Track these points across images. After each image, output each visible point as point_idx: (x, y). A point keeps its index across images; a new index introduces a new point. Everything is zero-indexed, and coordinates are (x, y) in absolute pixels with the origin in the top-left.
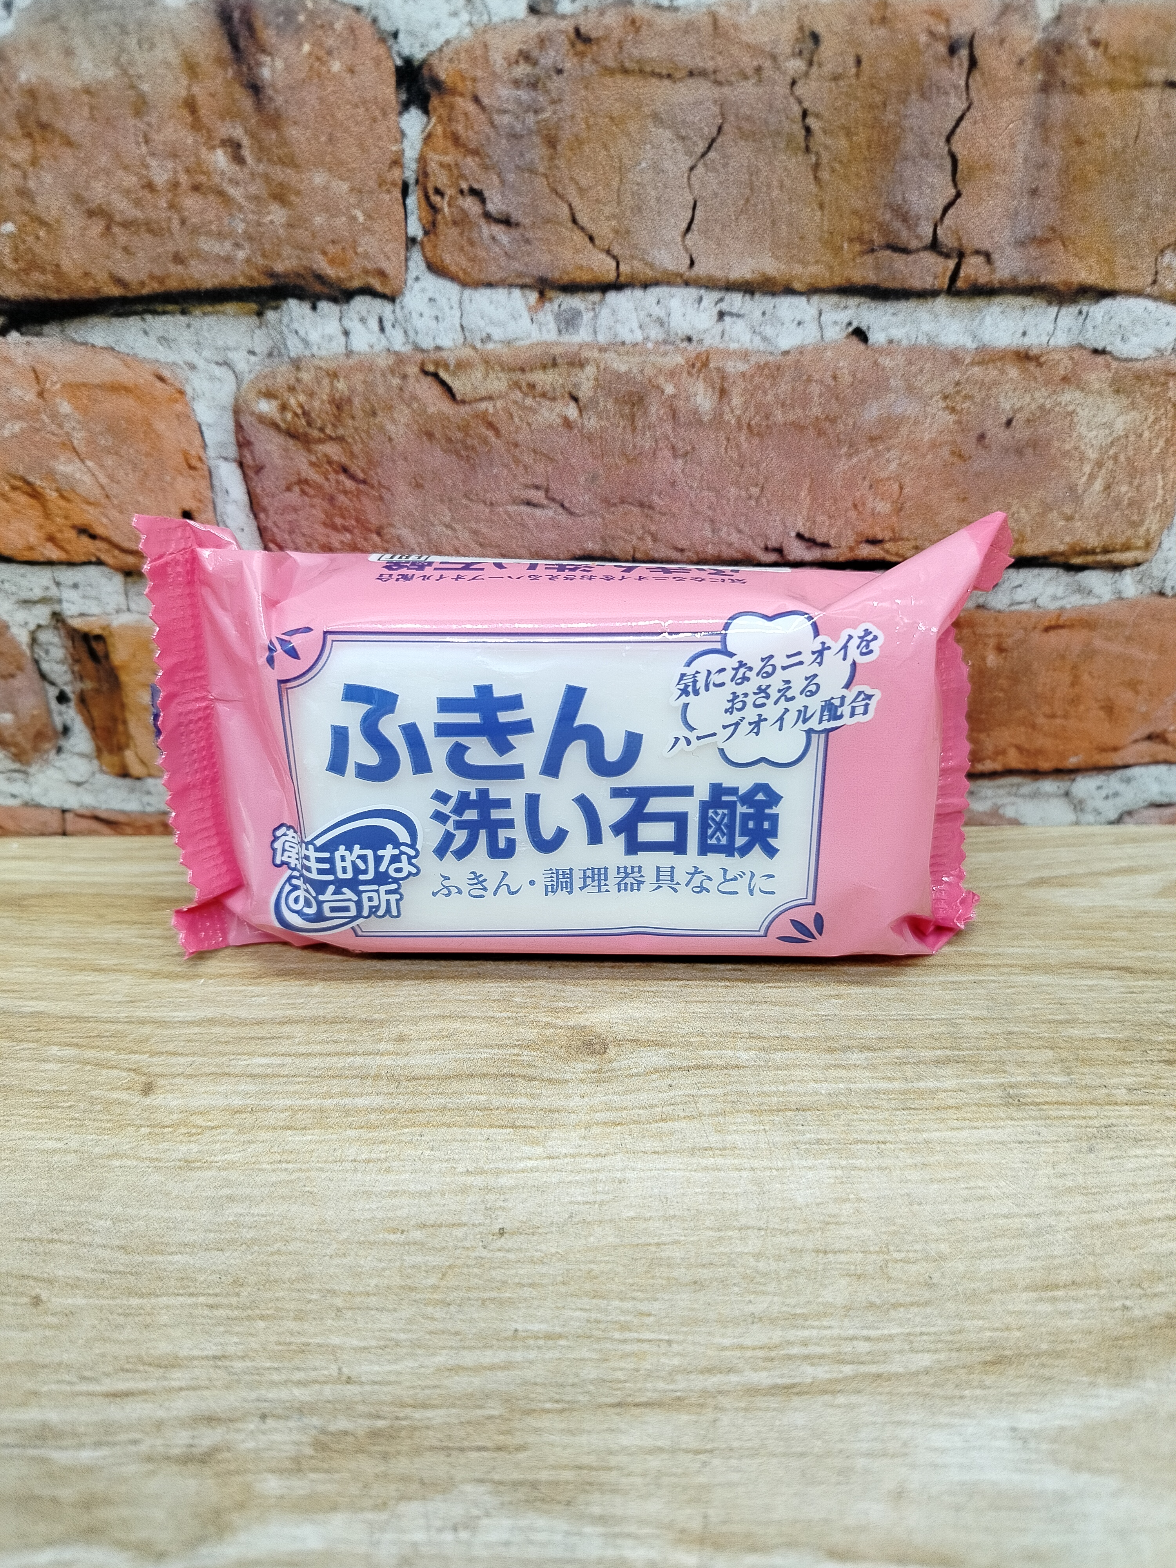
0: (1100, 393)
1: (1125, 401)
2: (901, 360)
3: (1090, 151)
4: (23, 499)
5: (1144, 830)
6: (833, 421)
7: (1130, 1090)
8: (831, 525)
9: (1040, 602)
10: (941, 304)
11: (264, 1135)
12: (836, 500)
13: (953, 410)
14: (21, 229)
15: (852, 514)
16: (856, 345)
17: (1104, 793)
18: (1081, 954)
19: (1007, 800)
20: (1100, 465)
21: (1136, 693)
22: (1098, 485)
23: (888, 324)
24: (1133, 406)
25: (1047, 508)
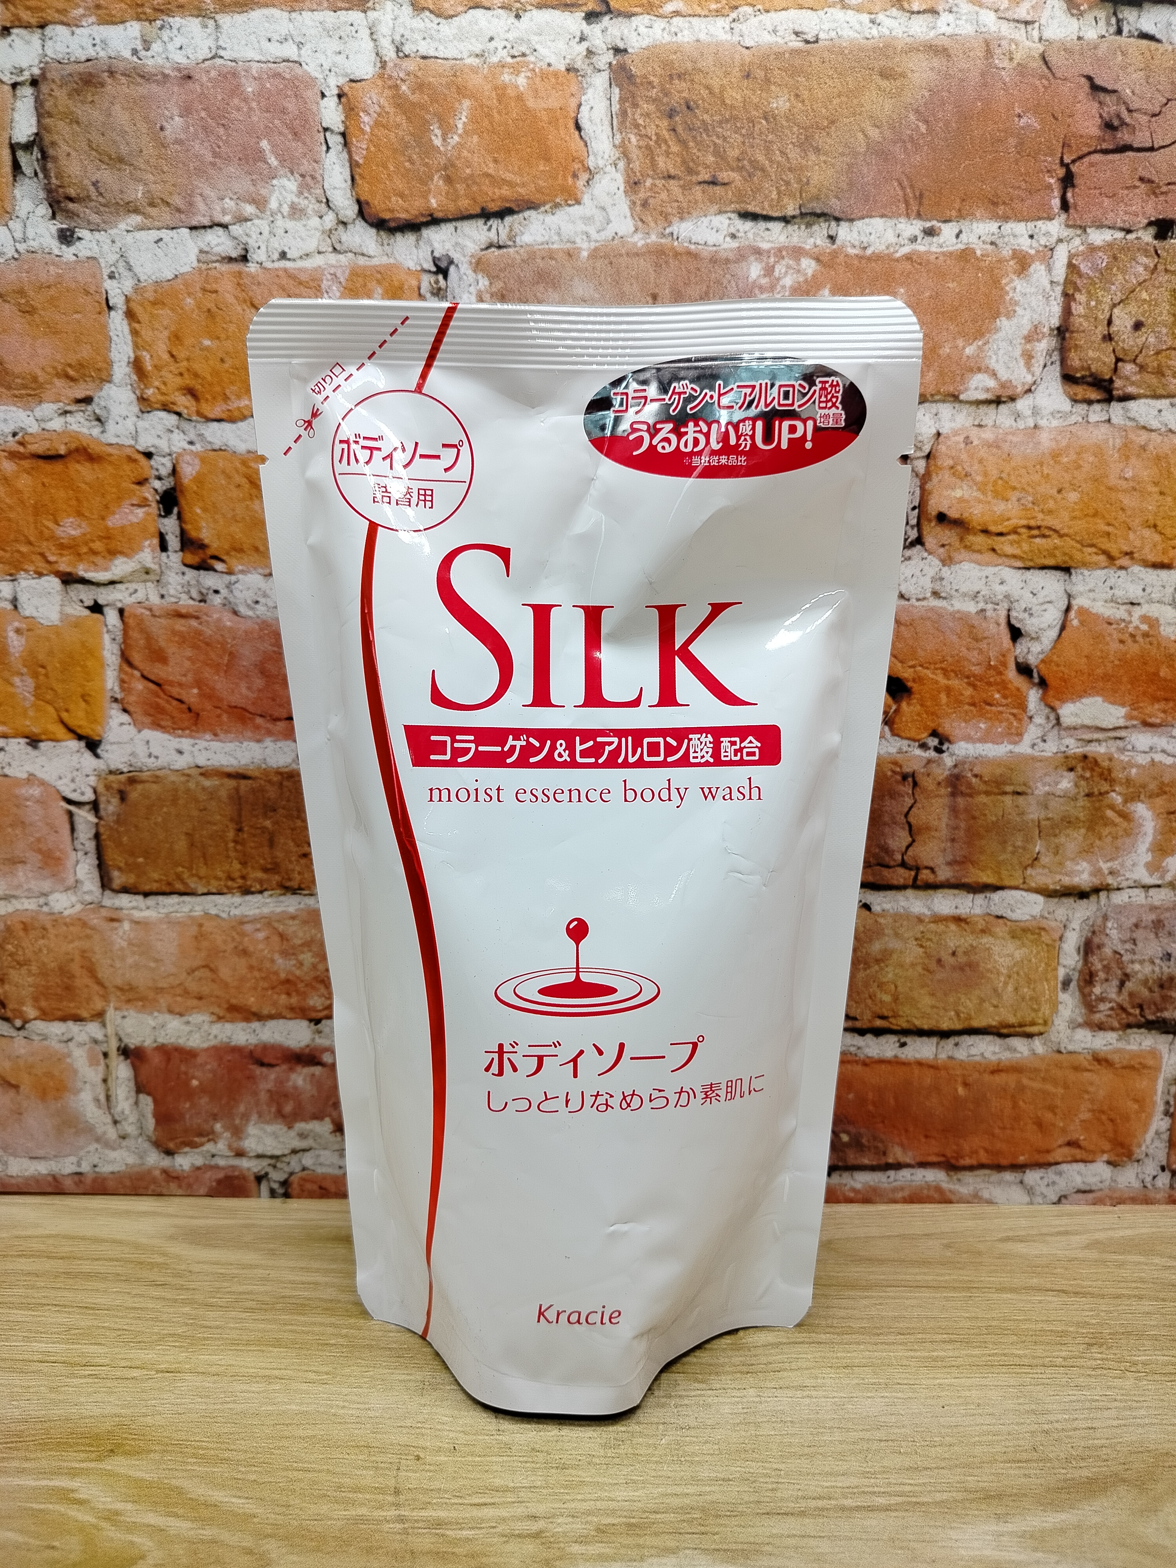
0: (1003, 938)
1: (1018, 943)
2: (890, 920)
3: (980, 822)
5: (1075, 1208)
7: (1064, 1359)
8: (857, 1008)
9: (987, 1055)
10: (910, 892)
12: (858, 993)
13: (921, 946)
15: (869, 1002)
16: (866, 912)
17: (1045, 1181)
18: (1035, 1281)
19: (982, 1186)
20: (1009, 977)
21: (1055, 1114)
22: (1010, 988)
23: (881, 902)
24: (1023, 945)
25: (982, 1000)
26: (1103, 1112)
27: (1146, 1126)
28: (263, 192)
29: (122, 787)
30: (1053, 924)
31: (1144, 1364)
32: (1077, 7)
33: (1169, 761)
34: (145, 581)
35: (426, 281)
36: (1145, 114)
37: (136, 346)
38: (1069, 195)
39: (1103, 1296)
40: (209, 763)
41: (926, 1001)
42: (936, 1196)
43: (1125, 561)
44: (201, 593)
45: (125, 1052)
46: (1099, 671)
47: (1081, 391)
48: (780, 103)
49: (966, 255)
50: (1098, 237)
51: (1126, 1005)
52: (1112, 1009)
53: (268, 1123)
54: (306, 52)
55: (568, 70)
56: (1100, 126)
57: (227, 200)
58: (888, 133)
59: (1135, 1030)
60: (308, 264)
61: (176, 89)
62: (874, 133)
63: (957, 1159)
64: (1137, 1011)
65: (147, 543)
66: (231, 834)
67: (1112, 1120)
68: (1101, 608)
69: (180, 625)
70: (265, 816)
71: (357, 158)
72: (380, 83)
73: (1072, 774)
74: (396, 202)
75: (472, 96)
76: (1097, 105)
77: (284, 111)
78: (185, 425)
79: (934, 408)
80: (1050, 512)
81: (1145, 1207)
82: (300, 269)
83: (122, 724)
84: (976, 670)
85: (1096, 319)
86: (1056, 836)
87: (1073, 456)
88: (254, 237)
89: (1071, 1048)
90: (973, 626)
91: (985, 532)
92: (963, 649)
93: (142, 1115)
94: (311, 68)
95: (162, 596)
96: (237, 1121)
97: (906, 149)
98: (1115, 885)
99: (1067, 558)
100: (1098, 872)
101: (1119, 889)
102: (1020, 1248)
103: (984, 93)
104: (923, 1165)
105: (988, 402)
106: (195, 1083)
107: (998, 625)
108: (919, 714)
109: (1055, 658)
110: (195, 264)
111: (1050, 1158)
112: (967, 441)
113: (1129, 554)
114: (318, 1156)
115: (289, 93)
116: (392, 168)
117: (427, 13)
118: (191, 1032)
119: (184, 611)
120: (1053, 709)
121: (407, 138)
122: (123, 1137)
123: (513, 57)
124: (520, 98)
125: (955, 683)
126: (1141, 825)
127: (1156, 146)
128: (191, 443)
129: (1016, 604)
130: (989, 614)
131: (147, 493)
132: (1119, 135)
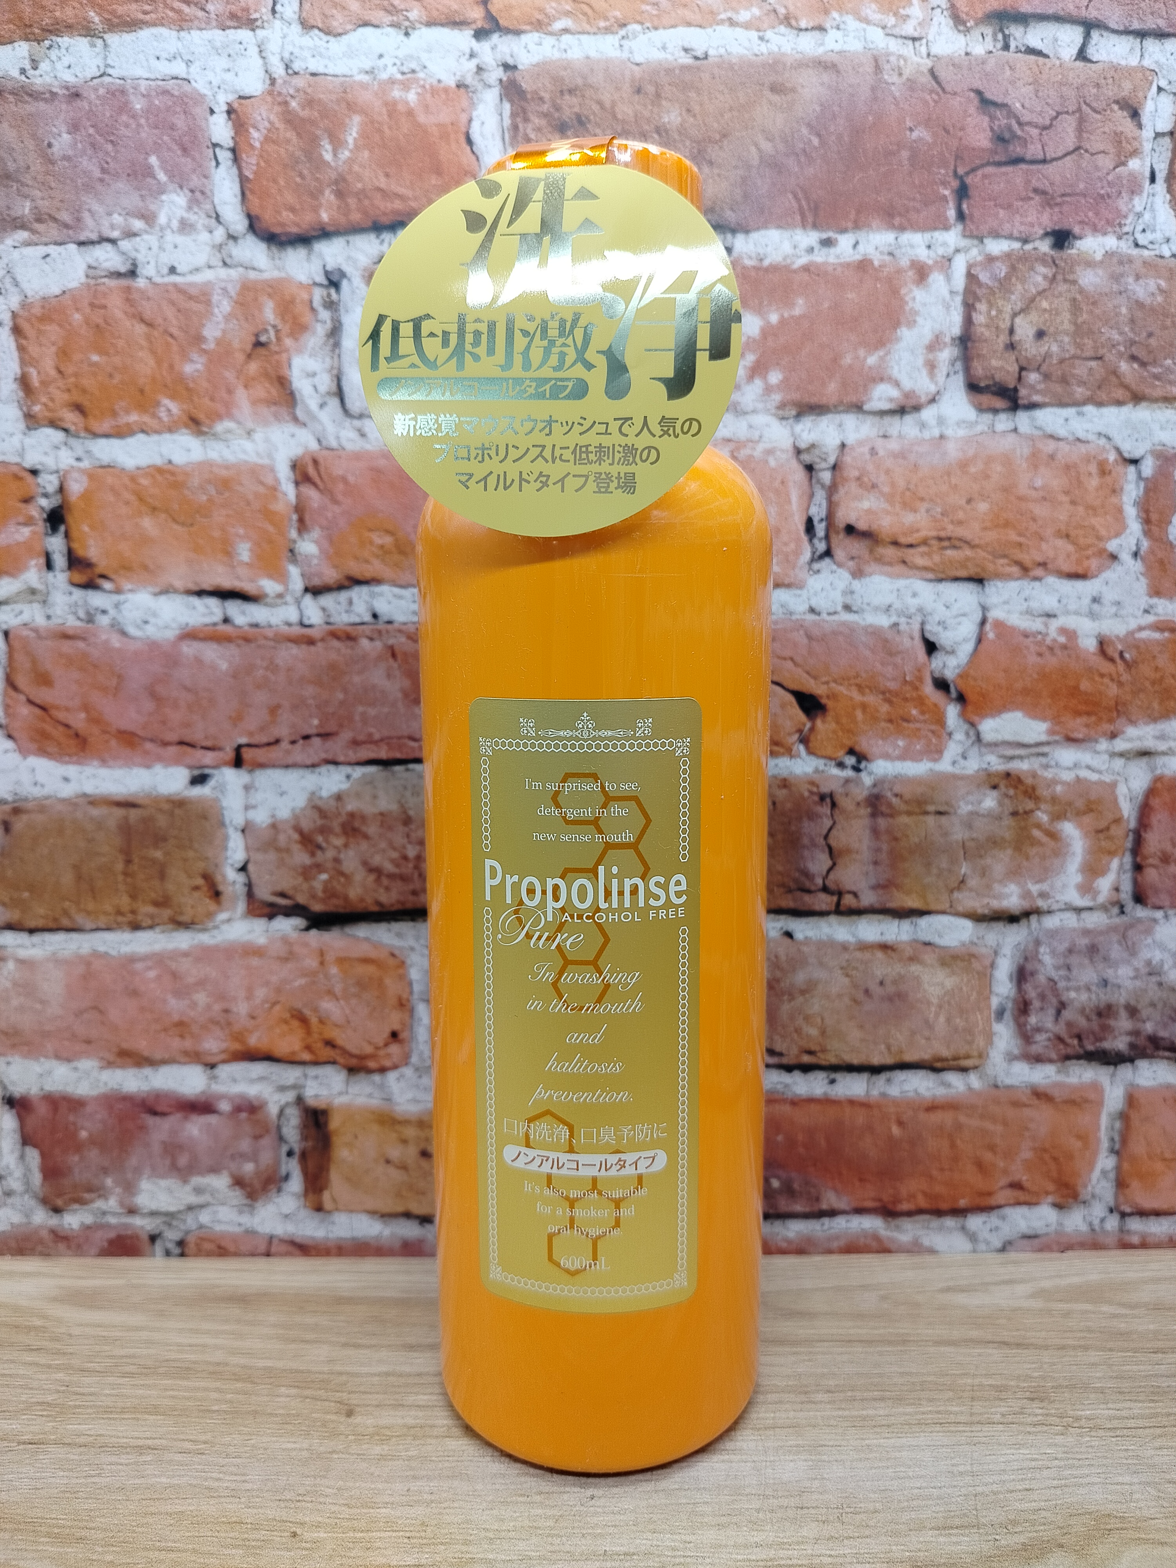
0: (932, 966)
1: (948, 970)
2: (814, 948)
3: (903, 844)
4: (295, 1023)
5: (1021, 1256)
6: (778, 981)
7: (1003, 1415)
8: (783, 1042)
9: (920, 1091)
10: (833, 919)
11: (429, 1441)
13: (847, 975)
14: (331, 878)
15: (795, 1036)
16: (789, 940)
17: (988, 1226)
18: (974, 1334)
19: (922, 1233)
20: (940, 1007)
21: (995, 1153)
22: (942, 1019)
23: (803, 929)
24: (953, 973)
25: (913, 1033)
26: (1045, 1150)
27: (1091, 1165)
28: (152, 207)
29: (7, 818)
30: (983, 950)
31: (1088, 1419)
32: (964, 23)
33: (1094, 777)
34: (31, 602)
35: (318, 295)
36: (1036, 127)
37: (23, 362)
38: (965, 206)
39: (1046, 1347)
40: (97, 791)
41: (855, 1035)
42: (874, 1244)
43: (1039, 572)
44: (88, 613)
45: (11, 1102)
46: (1019, 685)
47: (987, 400)
48: (672, 117)
49: (863, 266)
50: (997, 247)
51: (1064, 1034)
52: (1049, 1039)
53: (162, 1177)
54: (194, 70)
55: (458, 86)
56: (991, 140)
57: (116, 216)
58: (781, 147)
59: (1074, 1062)
60: (198, 278)
61: (64, 106)
62: (766, 146)
63: (894, 1203)
64: (1075, 1042)
65: (33, 562)
66: (120, 866)
67: (1055, 1159)
68: (1017, 620)
69: (67, 647)
70: (156, 846)
71: (248, 173)
72: (269, 99)
73: (995, 793)
74: (287, 216)
75: (362, 111)
76: (987, 119)
77: (172, 127)
78: (72, 441)
79: (838, 418)
80: (960, 523)
81: (1094, 1253)
82: (191, 284)
83: (6, 751)
84: (892, 685)
85: (997, 328)
86: (981, 857)
87: (980, 466)
88: (143, 251)
89: (1008, 1081)
90: (886, 641)
91: (895, 543)
92: (878, 665)
93: (28, 1170)
94: (200, 85)
95: (49, 617)
96: (129, 1176)
97: (799, 162)
98: (1045, 908)
99: (978, 570)
100: (1027, 895)
101: (1049, 912)
102: (961, 1299)
103: (875, 107)
104: (859, 1211)
105: (892, 412)
106: (84, 1134)
107: (912, 638)
108: (834, 732)
109: (972, 672)
110: (83, 279)
111: (993, 1202)
112: (873, 451)
113: (1043, 565)
114: (215, 1213)
115: (178, 109)
116: (282, 182)
117: (316, 31)
118: (80, 1078)
119: (71, 632)
120: (973, 725)
121: (298, 153)
122: (9, 1194)
123: (403, 73)
124: (410, 113)
125: (872, 699)
126: (1069, 845)
127: (1048, 157)
128: (78, 459)
129: (929, 618)
130: (902, 627)
131: (34, 512)
132: (1011, 148)
